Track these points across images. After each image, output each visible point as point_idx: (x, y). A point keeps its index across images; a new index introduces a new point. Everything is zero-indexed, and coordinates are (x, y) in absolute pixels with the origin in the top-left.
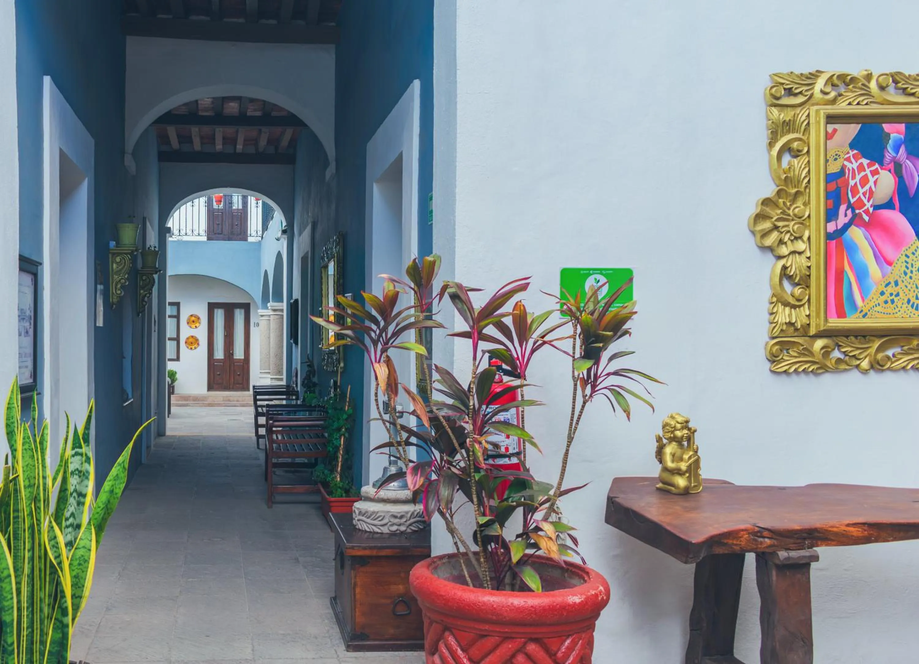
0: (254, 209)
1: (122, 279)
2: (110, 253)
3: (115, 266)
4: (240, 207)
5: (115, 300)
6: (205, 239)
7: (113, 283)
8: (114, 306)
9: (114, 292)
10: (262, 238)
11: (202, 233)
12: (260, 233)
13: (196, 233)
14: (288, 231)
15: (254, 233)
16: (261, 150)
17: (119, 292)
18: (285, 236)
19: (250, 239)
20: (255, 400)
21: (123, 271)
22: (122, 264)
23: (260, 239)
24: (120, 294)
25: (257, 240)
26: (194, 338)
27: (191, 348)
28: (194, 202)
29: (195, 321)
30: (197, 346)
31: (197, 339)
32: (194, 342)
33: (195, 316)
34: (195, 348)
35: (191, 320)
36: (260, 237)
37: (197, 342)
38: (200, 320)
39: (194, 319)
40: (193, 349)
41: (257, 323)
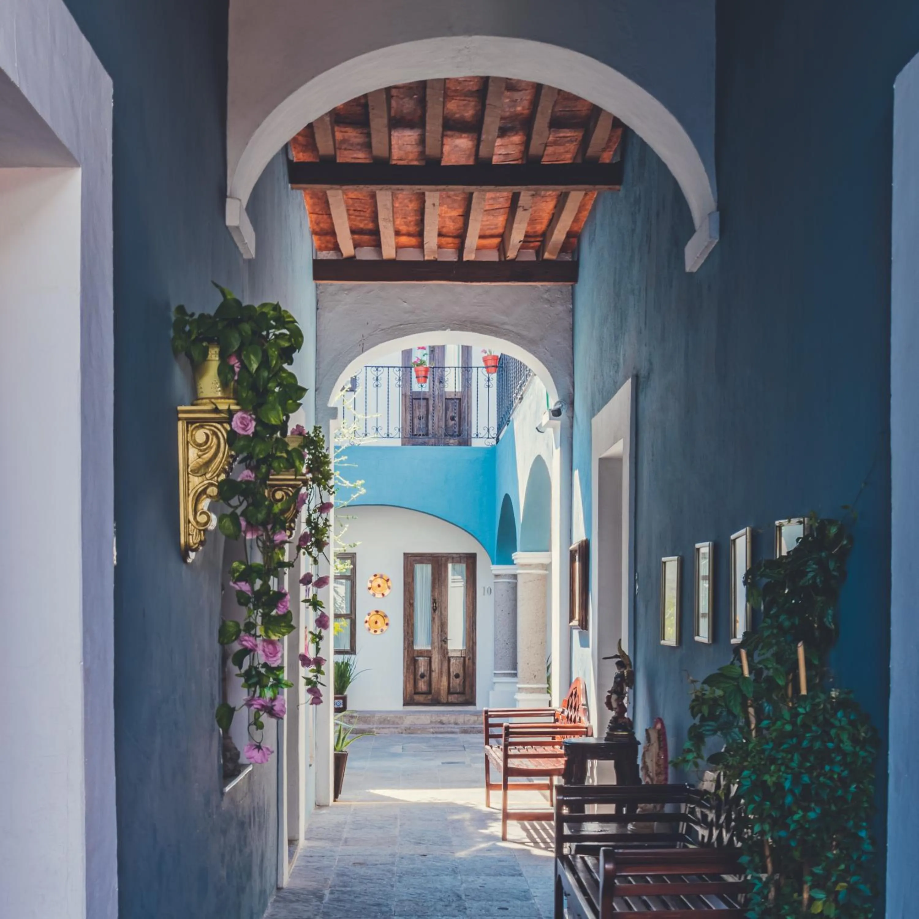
0: (483, 390)
1: (211, 485)
2: (179, 419)
3: (193, 452)
4: (459, 389)
5: (193, 540)
6: (398, 443)
7: (187, 495)
8: (192, 555)
9: (191, 518)
10: (498, 440)
11: (394, 432)
12: (493, 432)
13: (383, 432)
14: (563, 412)
15: (483, 432)
16: (511, 254)
17: (202, 519)
18: (557, 422)
19: (476, 443)
20: (488, 726)
21: (214, 465)
22: (210, 447)
23: (494, 442)
24: (206, 523)
25: (488, 444)
26: (379, 613)
27: (375, 631)
28: (379, 378)
29: (382, 585)
30: (385, 628)
31: (385, 617)
32: (380, 620)
33: (381, 577)
34: (382, 630)
35: (375, 584)
36: (493, 440)
37: (386, 622)
38: (390, 583)
39: (379, 581)
40: (379, 632)
41: (489, 587)
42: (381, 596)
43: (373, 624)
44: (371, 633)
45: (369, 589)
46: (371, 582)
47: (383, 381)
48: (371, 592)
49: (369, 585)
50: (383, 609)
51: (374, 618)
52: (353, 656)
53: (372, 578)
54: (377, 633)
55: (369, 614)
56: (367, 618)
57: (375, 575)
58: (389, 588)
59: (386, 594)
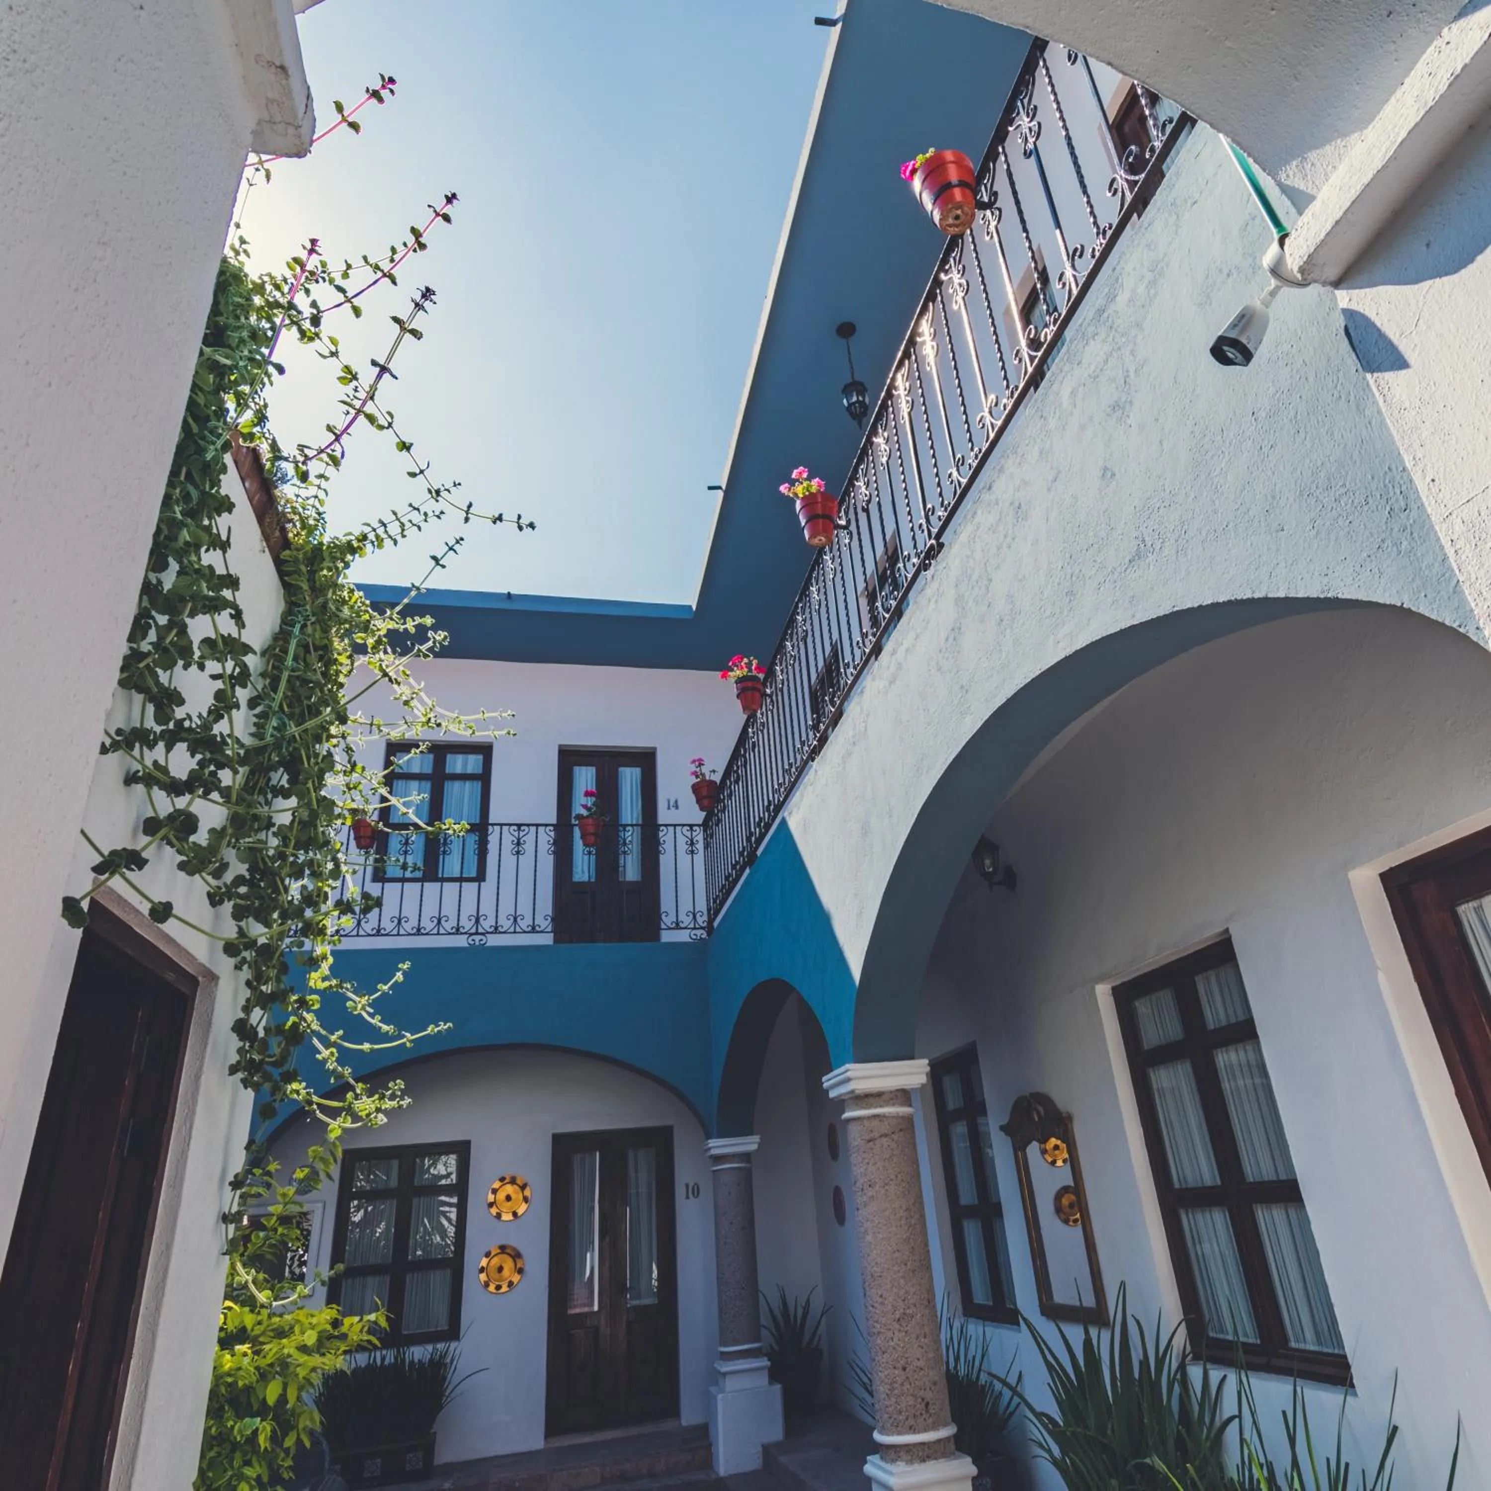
6: (547, 939)
10: (710, 931)
12: (703, 920)
13: (524, 923)
15: (686, 920)
19: (669, 936)
23: (704, 934)
25: (694, 937)
26: (508, 1251)
27: (498, 1287)
28: (522, 841)
29: (513, 1196)
30: (516, 1278)
31: (516, 1255)
32: (508, 1264)
33: (513, 1181)
34: (511, 1284)
35: (501, 1196)
36: (702, 931)
37: (519, 1266)
38: (527, 1192)
39: (509, 1189)
40: (505, 1288)
41: (696, 1184)
42: (510, 1217)
43: (494, 1274)
44: (491, 1293)
45: (491, 1205)
46: (495, 1191)
47: (529, 846)
48: (494, 1211)
49: (491, 1198)
50: (512, 1241)
51: (495, 1261)
52: (453, 1345)
53: (497, 1185)
54: (502, 1290)
55: (488, 1255)
56: (484, 1262)
57: (502, 1179)
58: (526, 1200)
59: (520, 1212)
